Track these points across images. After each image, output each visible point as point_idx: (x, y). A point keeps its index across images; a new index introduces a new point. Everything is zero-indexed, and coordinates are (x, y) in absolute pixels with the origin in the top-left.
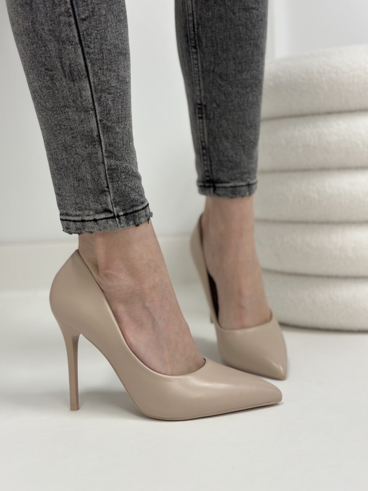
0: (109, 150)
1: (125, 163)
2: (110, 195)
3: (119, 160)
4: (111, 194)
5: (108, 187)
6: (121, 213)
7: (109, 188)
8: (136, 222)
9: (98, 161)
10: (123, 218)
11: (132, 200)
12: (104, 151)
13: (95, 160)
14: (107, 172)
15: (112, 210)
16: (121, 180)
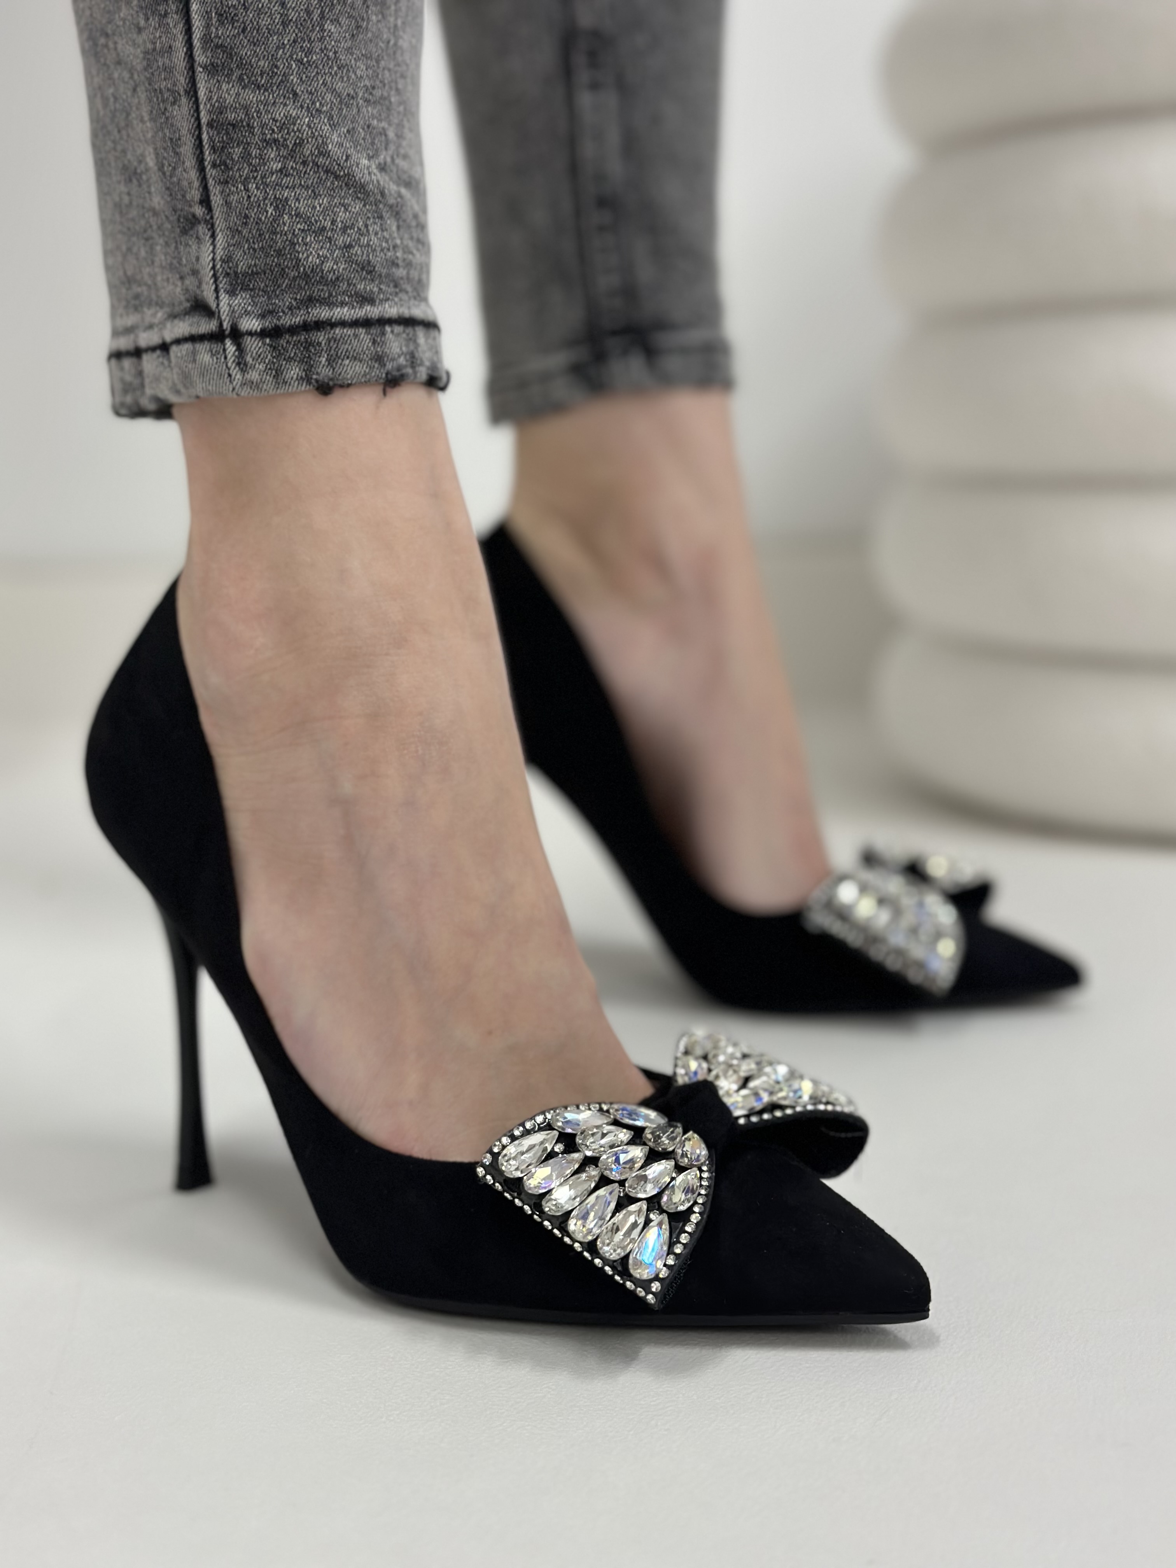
0: (217, 36)
1: (285, 105)
2: (213, 236)
3: (259, 88)
4: (220, 237)
5: (206, 201)
6: (251, 324)
7: (210, 209)
8: (317, 373)
9: (175, 85)
10: (253, 345)
11: (306, 274)
12: (196, 43)
13: (165, 79)
14: (205, 137)
15: (213, 306)
16: (262, 178)
